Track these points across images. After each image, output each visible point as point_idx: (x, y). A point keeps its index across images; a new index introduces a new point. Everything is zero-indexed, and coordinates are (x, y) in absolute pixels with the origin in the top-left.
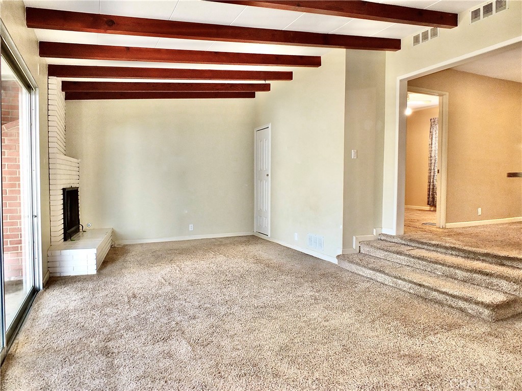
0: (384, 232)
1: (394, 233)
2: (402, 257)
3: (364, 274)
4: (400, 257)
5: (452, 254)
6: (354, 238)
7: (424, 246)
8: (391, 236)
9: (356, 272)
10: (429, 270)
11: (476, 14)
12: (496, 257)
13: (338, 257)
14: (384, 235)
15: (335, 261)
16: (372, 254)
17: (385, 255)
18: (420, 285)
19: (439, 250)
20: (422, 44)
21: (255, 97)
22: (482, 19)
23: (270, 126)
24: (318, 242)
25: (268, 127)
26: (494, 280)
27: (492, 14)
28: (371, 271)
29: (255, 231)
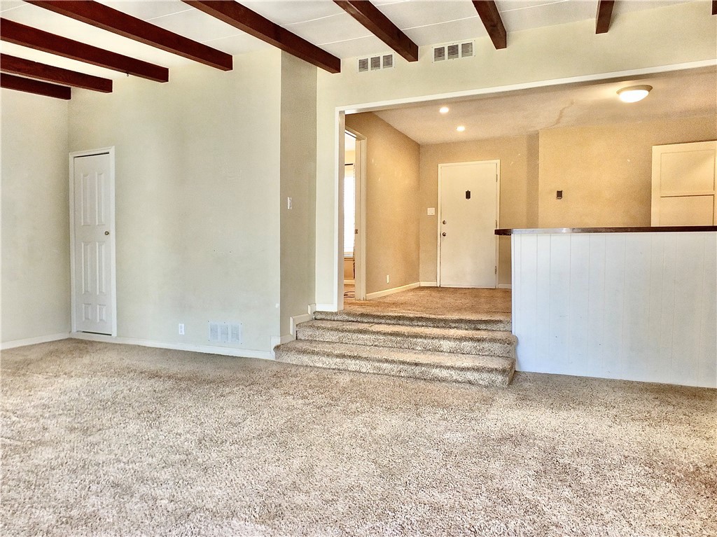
0: (318, 309)
1: (334, 309)
2: (366, 336)
3: (325, 366)
4: (364, 336)
5: (418, 325)
6: (291, 318)
7: (381, 321)
8: (332, 313)
9: (312, 364)
10: (406, 346)
11: (439, 53)
12: (470, 321)
13: (277, 348)
14: (321, 313)
15: (271, 355)
16: (318, 339)
17: (339, 338)
18: (416, 364)
19: (401, 322)
20: (370, 71)
21: (69, 97)
22: (447, 60)
23: (112, 151)
24: (230, 333)
25: (108, 153)
26: (486, 345)
27: (458, 57)
28: (338, 360)
29: (74, 330)
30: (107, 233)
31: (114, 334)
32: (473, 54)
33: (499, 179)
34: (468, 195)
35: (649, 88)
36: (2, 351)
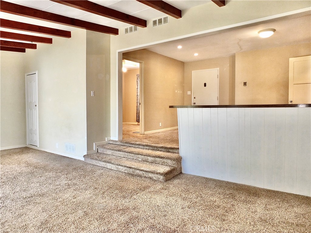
0: (111, 139)
1: (117, 139)
2: (121, 153)
3: (100, 165)
6: (94, 144)
7: (132, 146)
8: (115, 141)
9: (95, 164)
10: (135, 158)
11: (155, 22)
12: (166, 148)
13: (84, 156)
14: (112, 141)
15: (83, 159)
16: (105, 153)
17: (112, 153)
18: (130, 168)
20: (129, 33)
21: (25, 52)
22: (158, 26)
23: (37, 73)
24: (71, 148)
25: (35, 74)
26: (165, 160)
27: (162, 24)
28: (104, 163)
29: (27, 144)
30: (36, 106)
31: (38, 146)
32: (168, 22)
33: (219, 78)
34: (205, 85)
35: (274, 30)
36: (1, 151)
